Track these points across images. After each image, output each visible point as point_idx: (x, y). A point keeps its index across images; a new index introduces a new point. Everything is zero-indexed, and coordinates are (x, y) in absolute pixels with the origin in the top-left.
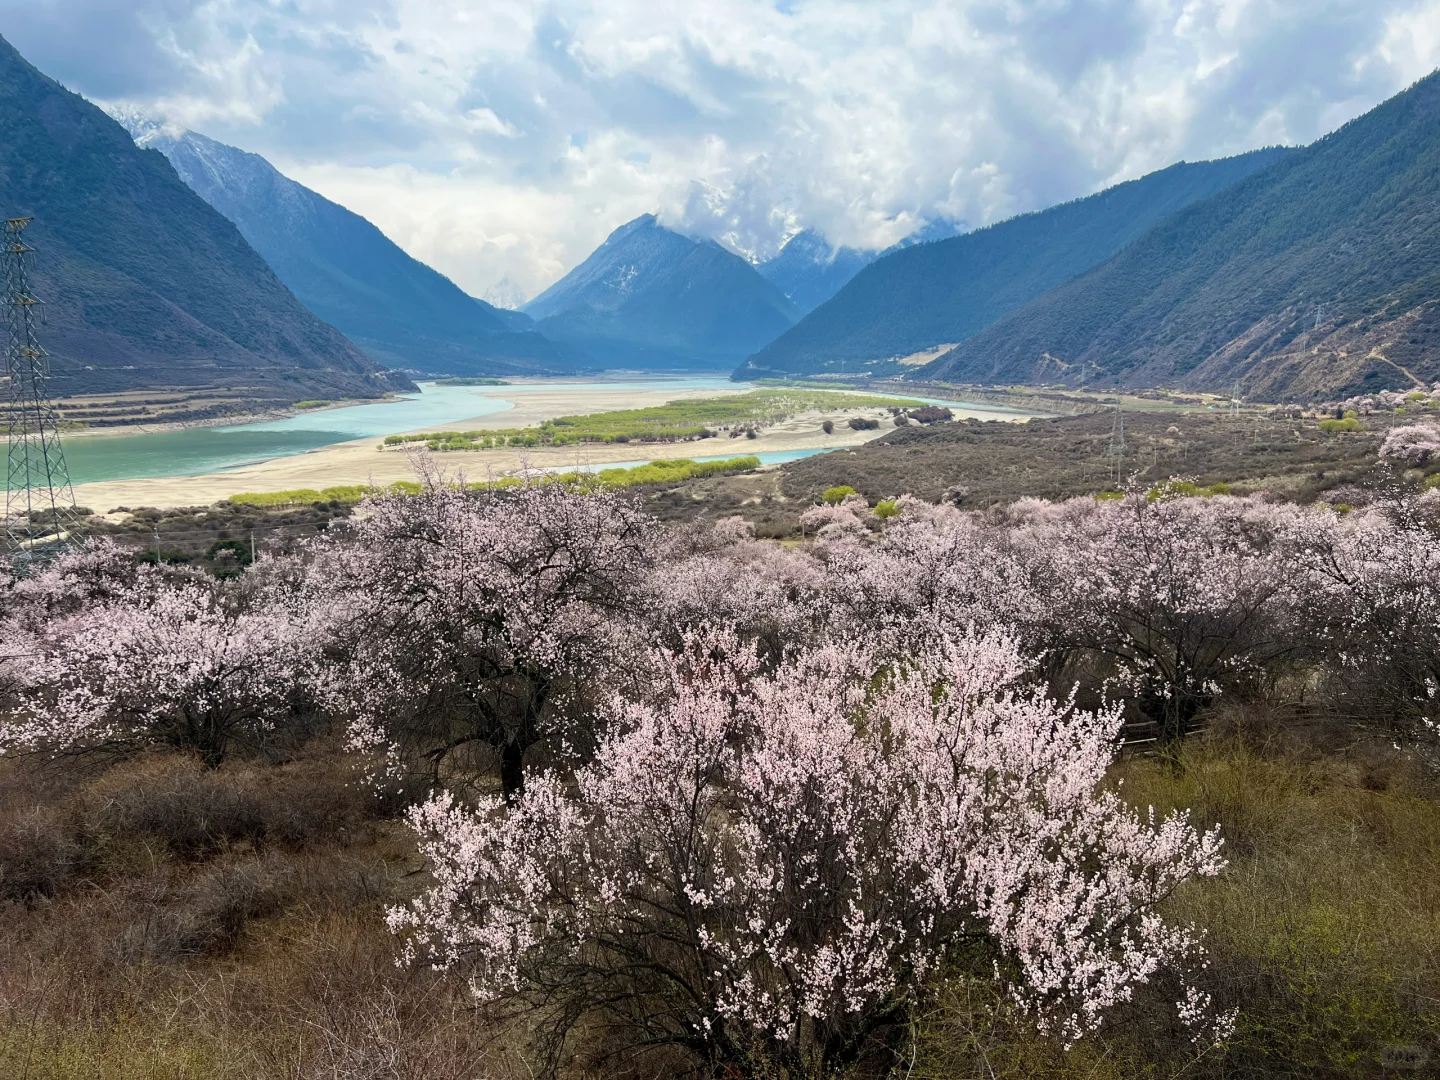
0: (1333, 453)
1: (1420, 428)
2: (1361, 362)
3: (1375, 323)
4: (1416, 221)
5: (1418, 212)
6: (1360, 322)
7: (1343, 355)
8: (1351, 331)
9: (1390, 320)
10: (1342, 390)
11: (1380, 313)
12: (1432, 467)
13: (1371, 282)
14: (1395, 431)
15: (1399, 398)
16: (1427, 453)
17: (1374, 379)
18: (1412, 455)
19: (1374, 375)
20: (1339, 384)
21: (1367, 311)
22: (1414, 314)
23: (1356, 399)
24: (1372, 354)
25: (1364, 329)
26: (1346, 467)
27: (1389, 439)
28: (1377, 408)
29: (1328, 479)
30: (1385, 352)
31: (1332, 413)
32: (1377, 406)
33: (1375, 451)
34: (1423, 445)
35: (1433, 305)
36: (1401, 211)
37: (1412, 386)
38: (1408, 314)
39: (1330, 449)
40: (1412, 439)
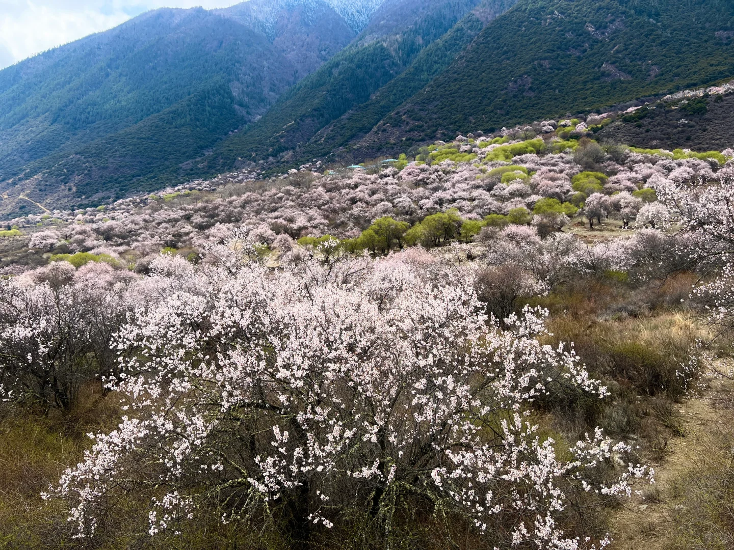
0: (7, 248)
1: (47, 233)
2: (16, 200)
3: (19, 180)
4: (31, 131)
5: (31, 126)
6: (12, 180)
7: (6, 197)
8: (8, 184)
9: (27, 179)
10: (10, 215)
11: (22, 176)
12: (56, 251)
13: (14, 160)
14: (35, 235)
15: (38, 218)
16: (52, 245)
17: (24, 209)
18: (45, 246)
19: (24, 207)
20: (7, 212)
21: (15, 174)
22: (38, 176)
23: (17, 219)
24: (21, 197)
25: (15, 184)
26: (13, 255)
27: (33, 239)
28: (28, 224)
29: (4, 262)
30: (27, 195)
31: (5, 227)
32: (28, 222)
33: (27, 245)
34: (50, 241)
35: (47, 173)
36: (23, 125)
37: (44, 212)
38: (35, 177)
39: (6, 246)
40: (44, 238)
